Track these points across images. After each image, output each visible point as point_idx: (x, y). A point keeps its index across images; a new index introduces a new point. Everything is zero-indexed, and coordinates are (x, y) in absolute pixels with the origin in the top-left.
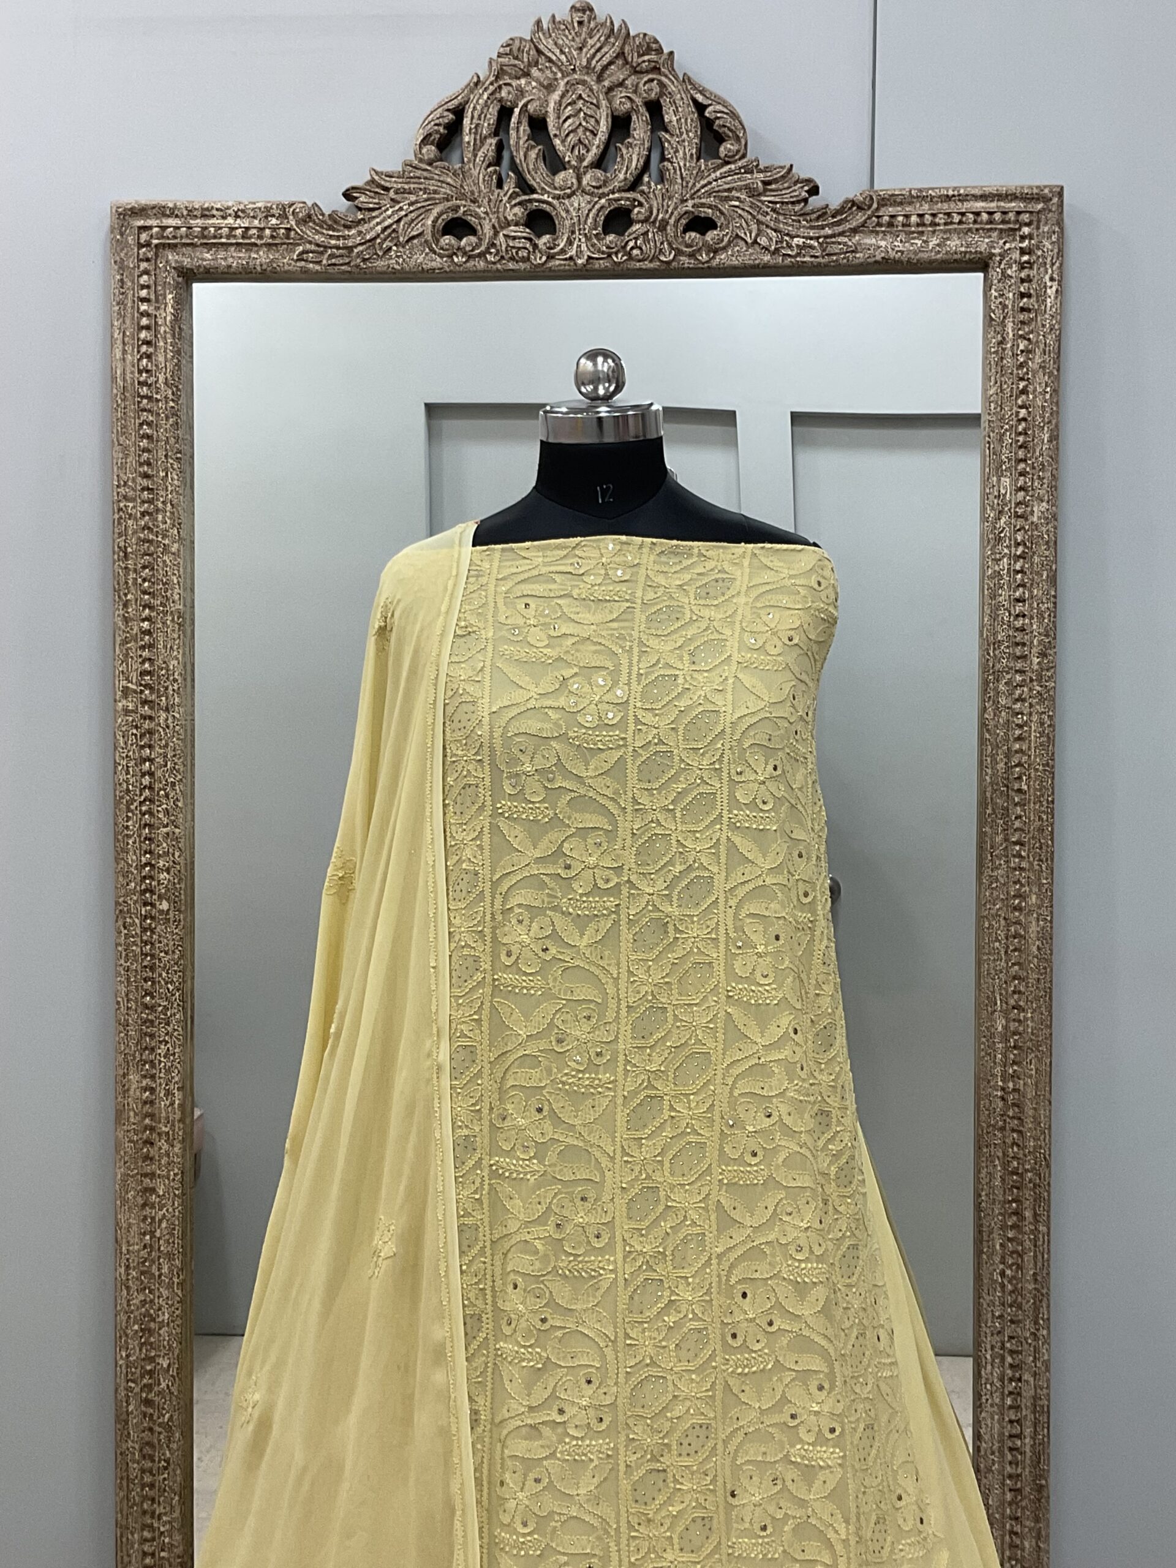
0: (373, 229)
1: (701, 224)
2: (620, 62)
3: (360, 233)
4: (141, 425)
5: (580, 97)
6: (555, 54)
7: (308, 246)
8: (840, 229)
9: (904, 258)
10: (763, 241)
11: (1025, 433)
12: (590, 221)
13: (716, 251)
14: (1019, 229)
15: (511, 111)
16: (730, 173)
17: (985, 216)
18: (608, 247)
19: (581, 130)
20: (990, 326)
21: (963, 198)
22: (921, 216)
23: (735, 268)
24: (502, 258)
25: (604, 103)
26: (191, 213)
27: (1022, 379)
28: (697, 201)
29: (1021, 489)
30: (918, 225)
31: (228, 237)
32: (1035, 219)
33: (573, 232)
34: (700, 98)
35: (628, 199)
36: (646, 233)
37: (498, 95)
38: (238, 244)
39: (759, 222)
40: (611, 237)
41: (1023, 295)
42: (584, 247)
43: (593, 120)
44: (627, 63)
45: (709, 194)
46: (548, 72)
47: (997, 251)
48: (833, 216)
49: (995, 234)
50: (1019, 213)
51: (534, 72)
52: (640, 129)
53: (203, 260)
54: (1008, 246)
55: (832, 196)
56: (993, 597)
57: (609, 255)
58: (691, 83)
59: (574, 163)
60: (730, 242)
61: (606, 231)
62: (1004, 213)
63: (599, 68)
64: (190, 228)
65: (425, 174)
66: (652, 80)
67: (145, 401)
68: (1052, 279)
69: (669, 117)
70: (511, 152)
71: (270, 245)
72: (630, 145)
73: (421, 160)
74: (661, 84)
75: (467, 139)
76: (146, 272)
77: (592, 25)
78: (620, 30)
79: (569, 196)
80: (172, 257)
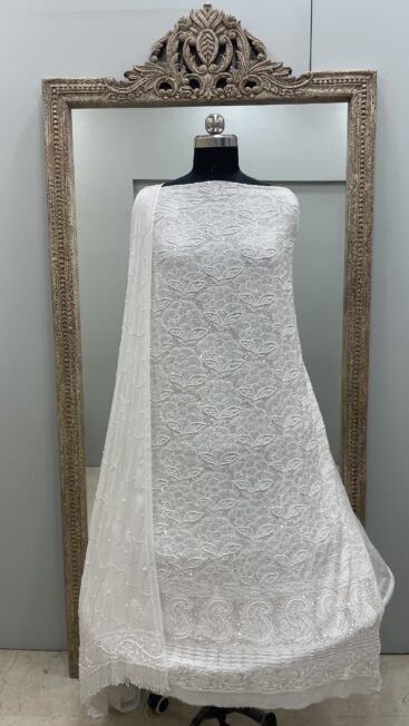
0: (135, 86)
1: (251, 84)
2: (222, 25)
3: (130, 88)
4: (55, 159)
5: (208, 38)
6: (198, 22)
7: (112, 94)
8: (299, 85)
9: (323, 97)
10: (273, 90)
11: (363, 158)
12: (212, 83)
13: (256, 93)
14: (362, 85)
15: (183, 43)
16: (262, 65)
17: (350, 81)
18: (218, 93)
19: (208, 50)
20: (352, 120)
21: (342, 74)
22: (328, 81)
23: (262, 100)
24: (181, 97)
25: (216, 40)
26: (71, 82)
27: (362, 139)
28: (249, 75)
29: (362, 178)
30: (327, 84)
31: (84, 91)
32: (367, 81)
33: (206, 87)
34: (250, 38)
35: (225, 75)
36: (231, 87)
37: (178, 37)
38: (87, 93)
39: (271, 83)
40: (219, 89)
41: (363, 109)
42: (210, 92)
43: (212, 46)
44: (224, 25)
45: (254, 73)
47: (354, 93)
48: (297, 81)
49: (353, 87)
50: (361, 79)
51: (191, 29)
52: (229, 50)
53: (75, 99)
54: (358, 91)
55: (296, 74)
56: (352, 216)
57: (219, 96)
58: (247, 32)
59: (206, 62)
60: (261, 90)
61: (217, 87)
62: (357, 79)
63: (214, 27)
64: (70, 87)
65: (153, 66)
66: (233, 32)
67: (57, 151)
68: (373, 103)
69: (239, 44)
70: (183, 58)
71: (99, 93)
72: (225, 55)
73: (151, 61)
74: (236, 33)
75: (168, 53)
76: (55, 104)
77: (211, 11)
78: (221, 13)
79: (204, 74)
80: (65, 98)
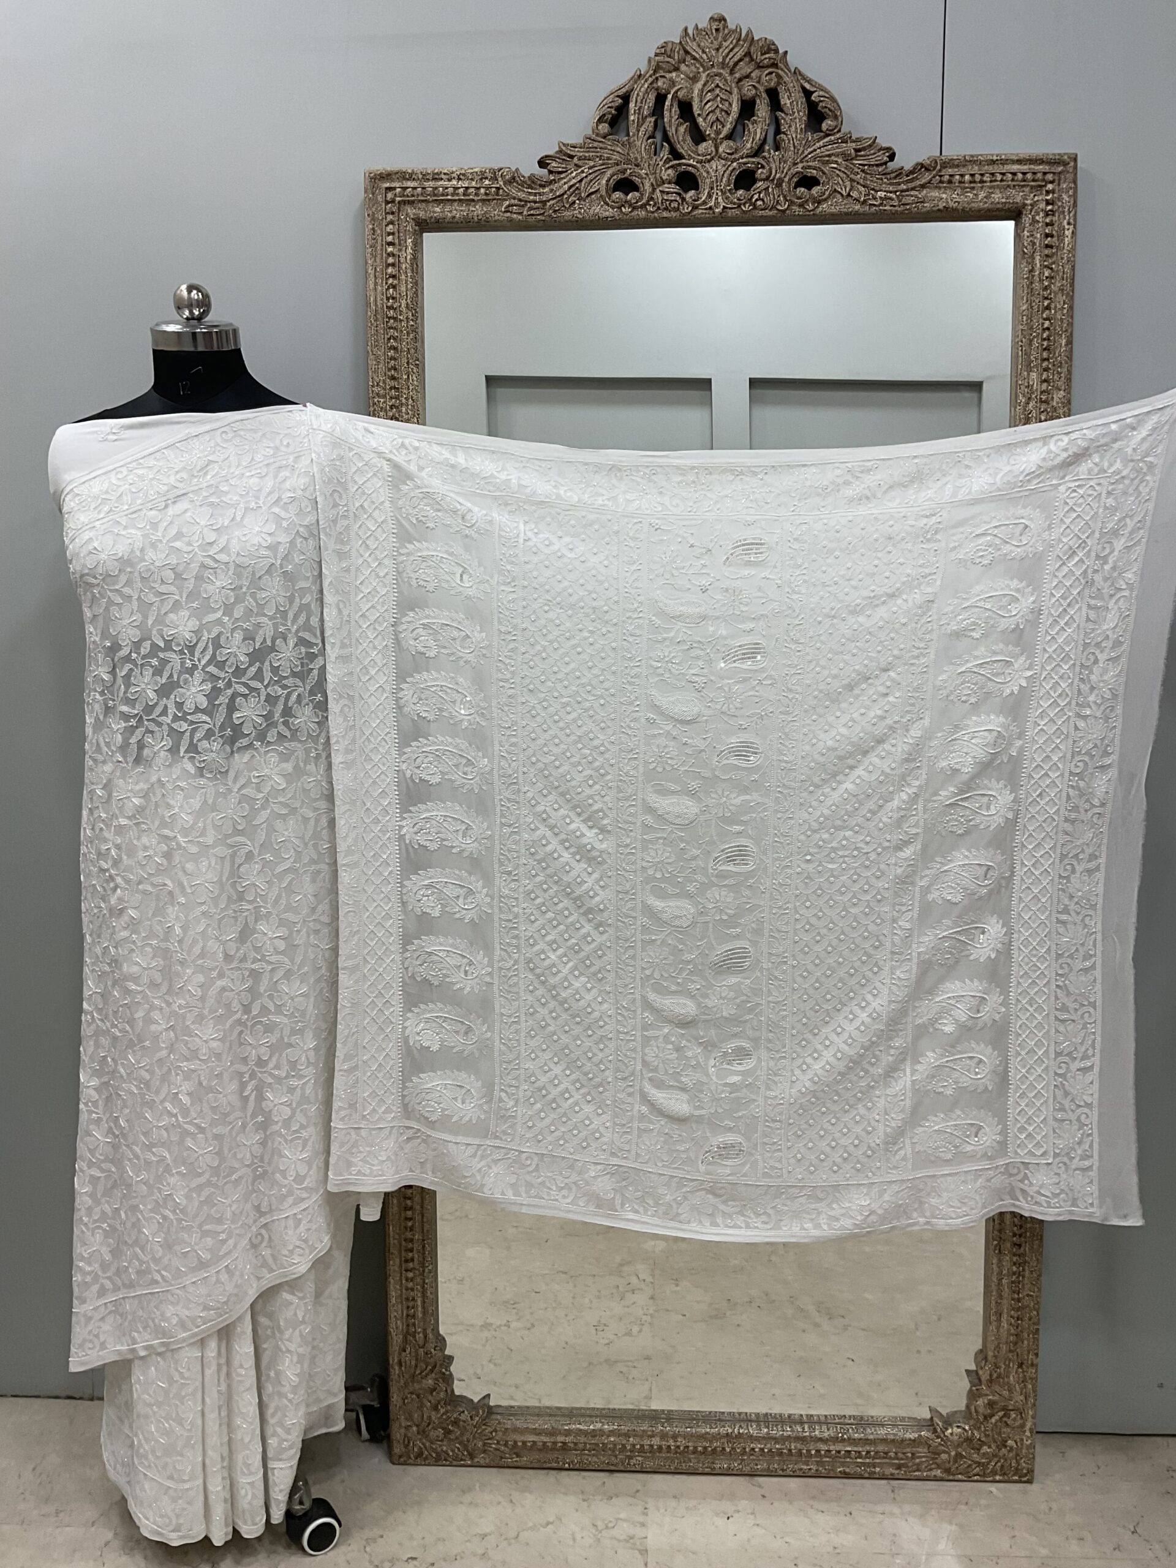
0: (562, 187)
1: (807, 182)
2: (747, 59)
3: (552, 190)
4: (389, 339)
5: (717, 86)
6: (698, 54)
7: (513, 201)
8: (910, 185)
9: (960, 207)
10: (855, 194)
11: (1048, 339)
12: (724, 180)
13: (819, 203)
14: (1045, 186)
15: (665, 97)
16: (832, 143)
17: (1020, 176)
18: (739, 199)
19: (718, 111)
20: (1023, 258)
21: (1004, 162)
22: (972, 175)
23: (833, 214)
24: (659, 208)
25: (735, 91)
26: (425, 177)
27: (1046, 298)
28: (805, 164)
29: (1045, 381)
30: (971, 182)
31: (453, 195)
32: (1056, 178)
33: (712, 188)
34: (807, 86)
35: (753, 163)
36: (767, 189)
37: (655, 85)
38: (460, 200)
39: (852, 180)
40: (741, 192)
41: (1047, 236)
42: (720, 198)
43: (727, 104)
44: (752, 60)
45: (814, 159)
46: (693, 68)
47: (1029, 202)
48: (907, 176)
49: (1027, 189)
50: (1045, 173)
51: (683, 67)
52: (762, 110)
53: (434, 212)
54: (1036, 198)
55: (905, 160)
57: (739, 206)
58: (800, 74)
59: (713, 135)
60: (830, 195)
61: (737, 188)
62: (1034, 173)
63: (731, 64)
64: (424, 188)
65: (601, 145)
66: (770, 73)
67: (392, 321)
68: (1069, 224)
69: (785, 100)
70: (664, 127)
71: (483, 201)
72: (755, 122)
73: (597, 135)
74: (779, 76)
75: (632, 118)
76: (392, 223)
77: (726, 31)
78: (747, 35)
79: (709, 161)
80: (411, 211)
